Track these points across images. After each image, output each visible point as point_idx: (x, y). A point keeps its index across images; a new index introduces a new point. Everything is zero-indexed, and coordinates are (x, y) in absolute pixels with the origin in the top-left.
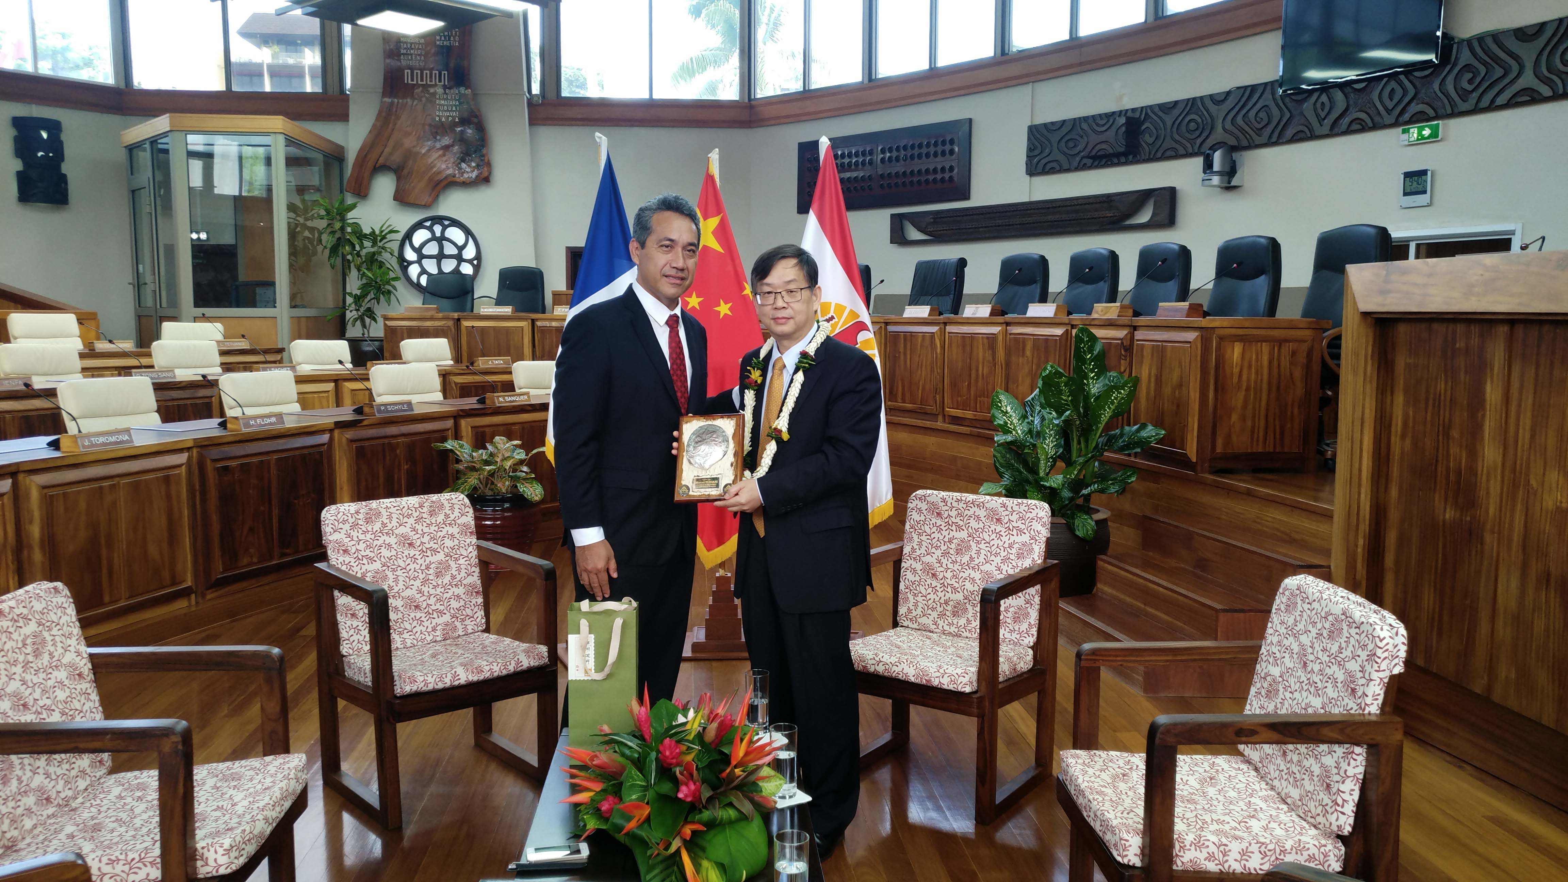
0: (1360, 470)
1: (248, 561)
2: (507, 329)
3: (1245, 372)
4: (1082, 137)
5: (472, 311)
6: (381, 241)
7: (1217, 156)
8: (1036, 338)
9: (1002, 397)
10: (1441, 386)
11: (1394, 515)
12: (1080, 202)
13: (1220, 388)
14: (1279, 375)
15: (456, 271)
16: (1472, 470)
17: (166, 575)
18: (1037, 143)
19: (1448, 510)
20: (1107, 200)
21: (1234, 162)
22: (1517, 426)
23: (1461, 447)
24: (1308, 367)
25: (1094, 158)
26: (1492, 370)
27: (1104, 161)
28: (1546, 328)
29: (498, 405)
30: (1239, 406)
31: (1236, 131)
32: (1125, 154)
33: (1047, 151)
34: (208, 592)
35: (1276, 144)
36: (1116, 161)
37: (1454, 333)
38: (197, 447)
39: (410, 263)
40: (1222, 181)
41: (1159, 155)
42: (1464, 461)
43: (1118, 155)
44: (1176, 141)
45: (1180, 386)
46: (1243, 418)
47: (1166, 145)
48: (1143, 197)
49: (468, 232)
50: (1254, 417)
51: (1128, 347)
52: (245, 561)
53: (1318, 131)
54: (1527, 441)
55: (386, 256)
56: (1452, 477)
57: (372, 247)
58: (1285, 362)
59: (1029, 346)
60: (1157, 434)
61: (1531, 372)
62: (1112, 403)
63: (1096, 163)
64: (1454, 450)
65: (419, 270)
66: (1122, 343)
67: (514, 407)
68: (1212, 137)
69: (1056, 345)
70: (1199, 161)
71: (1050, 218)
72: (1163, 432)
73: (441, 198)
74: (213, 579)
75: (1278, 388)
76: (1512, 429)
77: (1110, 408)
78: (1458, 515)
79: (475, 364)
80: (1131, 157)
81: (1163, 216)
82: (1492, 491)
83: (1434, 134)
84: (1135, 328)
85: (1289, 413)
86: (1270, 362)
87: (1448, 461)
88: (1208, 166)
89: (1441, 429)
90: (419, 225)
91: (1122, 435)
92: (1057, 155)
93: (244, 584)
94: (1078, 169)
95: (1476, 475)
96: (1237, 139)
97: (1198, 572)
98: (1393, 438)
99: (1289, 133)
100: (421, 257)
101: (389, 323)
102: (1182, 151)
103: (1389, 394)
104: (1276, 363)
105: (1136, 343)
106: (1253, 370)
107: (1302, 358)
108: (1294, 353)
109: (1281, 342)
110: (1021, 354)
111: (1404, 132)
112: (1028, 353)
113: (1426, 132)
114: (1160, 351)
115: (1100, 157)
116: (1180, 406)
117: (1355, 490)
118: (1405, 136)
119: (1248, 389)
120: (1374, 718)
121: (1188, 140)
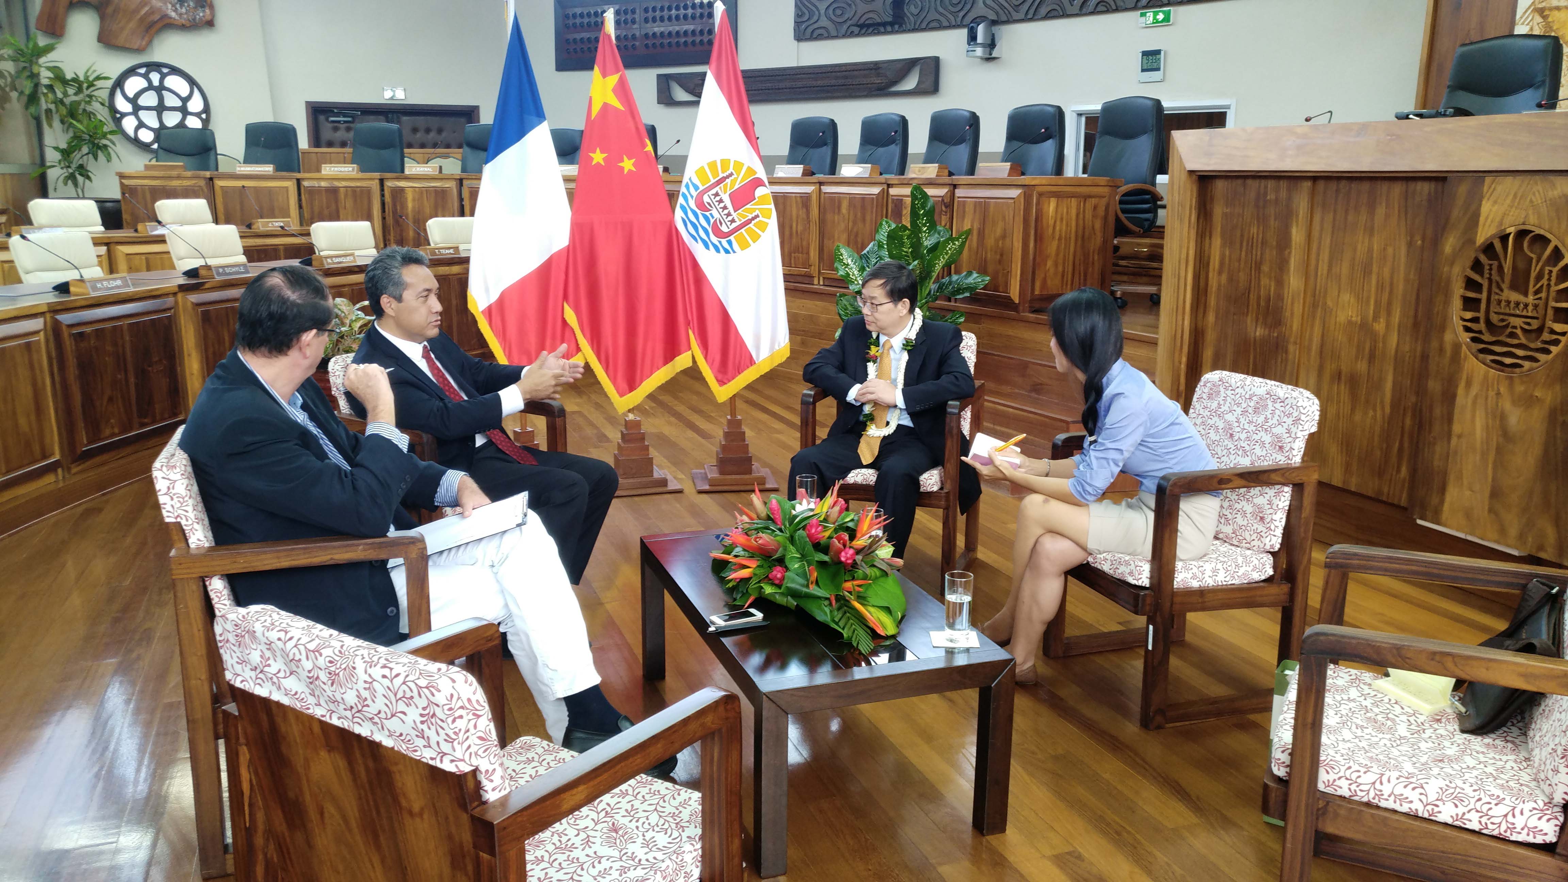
0: (1184, 302)
1: (111, 434)
2: (270, 190)
3: (1058, 223)
4: (850, 5)
5: (217, 169)
6: (88, 88)
7: (981, 30)
8: (852, 197)
9: (843, 251)
10: (1254, 230)
11: (1211, 336)
12: (848, 68)
13: (1039, 238)
14: (1084, 228)
15: (181, 125)
16: (1280, 297)
17: (37, 448)
18: (804, 9)
19: (1258, 329)
20: (875, 67)
21: (993, 35)
22: (1318, 261)
23: (1270, 278)
24: (1105, 218)
25: (861, 26)
26: (1297, 216)
27: (871, 30)
28: (1343, 183)
29: (327, 267)
30: (1053, 253)
31: (996, 7)
32: (892, 24)
33: (815, 18)
34: (73, 466)
35: (1031, 20)
36: (882, 29)
37: (1266, 187)
38: (49, 311)
39: (124, 115)
40: (984, 52)
41: (924, 25)
42: (1272, 289)
43: (884, 24)
44: (941, 14)
45: (1004, 237)
46: (1056, 265)
47: (931, 16)
48: (908, 65)
49: (192, 82)
50: (1064, 263)
51: (949, 203)
52: (107, 432)
53: (1070, 10)
54: (1325, 272)
55: (96, 106)
56: (1262, 303)
57: (76, 94)
58: (1089, 215)
59: (845, 205)
60: (983, 281)
61: (1330, 217)
62: (947, 254)
63: (863, 31)
64: (1265, 281)
65: (135, 123)
66: (943, 200)
67: (343, 268)
68: (973, 10)
69: (873, 203)
70: (963, 33)
71: (819, 83)
72: (988, 278)
73: (156, 42)
74: (79, 452)
75: (1083, 237)
76: (1313, 262)
77: (944, 258)
78: (1267, 332)
79: (254, 227)
80: (896, 27)
81: (929, 83)
82: (1296, 310)
83: (1167, 19)
84: (955, 186)
85: (1091, 259)
86: (1078, 215)
87: (1259, 291)
88: (972, 38)
89: (1253, 265)
90: (131, 72)
91: (950, 283)
92: (824, 22)
93: (105, 457)
94: (844, 36)
95: (1283, 300)
96: (997, 14)
97: (1033, 395)
98: (1211, 275)
99: (1043, 11)
100: (137, 109)
101: (125, 182)
102: (946, 23)
103: (1207, 238)
104: (1081, 216)
105: (956, 200)
106: (1064, 222)
107: (1101, 211)
108: (1095, 208)
109: (1086, 197)
110: (837, 211)
111: (1143, 15)
112: (844, 210)
113: (1161, 17)
114: (983, 206)
115: (869, 26)
116: (1003, 257)
117: (1180, 318)
118: (1143, 19)
119: (1060, 239)
120: (1297, 465)
121: (951, 13)
